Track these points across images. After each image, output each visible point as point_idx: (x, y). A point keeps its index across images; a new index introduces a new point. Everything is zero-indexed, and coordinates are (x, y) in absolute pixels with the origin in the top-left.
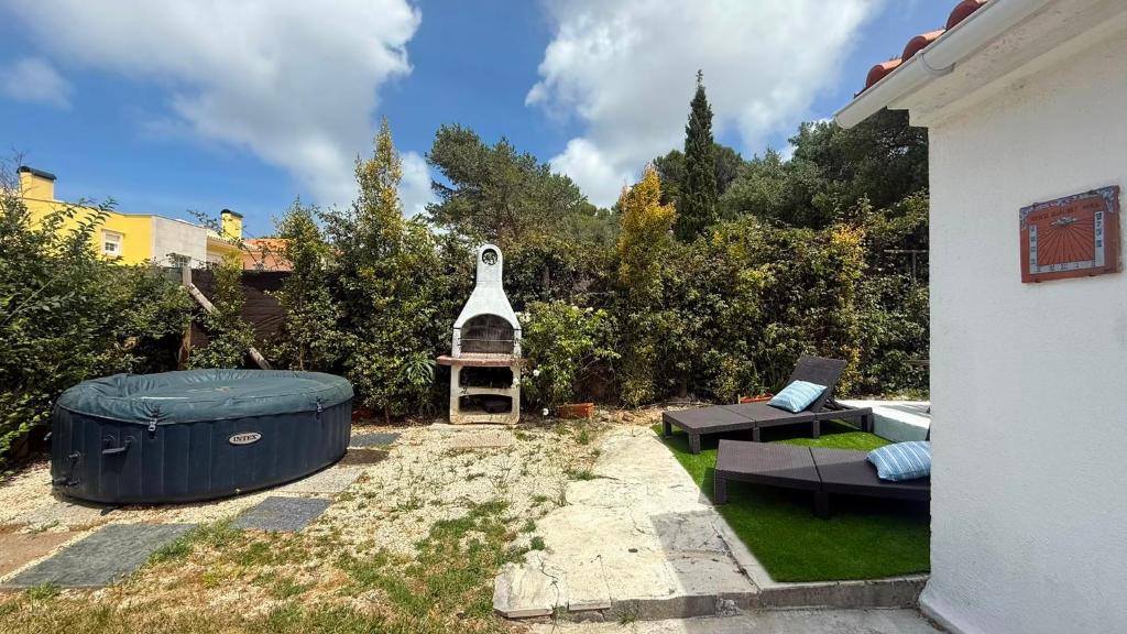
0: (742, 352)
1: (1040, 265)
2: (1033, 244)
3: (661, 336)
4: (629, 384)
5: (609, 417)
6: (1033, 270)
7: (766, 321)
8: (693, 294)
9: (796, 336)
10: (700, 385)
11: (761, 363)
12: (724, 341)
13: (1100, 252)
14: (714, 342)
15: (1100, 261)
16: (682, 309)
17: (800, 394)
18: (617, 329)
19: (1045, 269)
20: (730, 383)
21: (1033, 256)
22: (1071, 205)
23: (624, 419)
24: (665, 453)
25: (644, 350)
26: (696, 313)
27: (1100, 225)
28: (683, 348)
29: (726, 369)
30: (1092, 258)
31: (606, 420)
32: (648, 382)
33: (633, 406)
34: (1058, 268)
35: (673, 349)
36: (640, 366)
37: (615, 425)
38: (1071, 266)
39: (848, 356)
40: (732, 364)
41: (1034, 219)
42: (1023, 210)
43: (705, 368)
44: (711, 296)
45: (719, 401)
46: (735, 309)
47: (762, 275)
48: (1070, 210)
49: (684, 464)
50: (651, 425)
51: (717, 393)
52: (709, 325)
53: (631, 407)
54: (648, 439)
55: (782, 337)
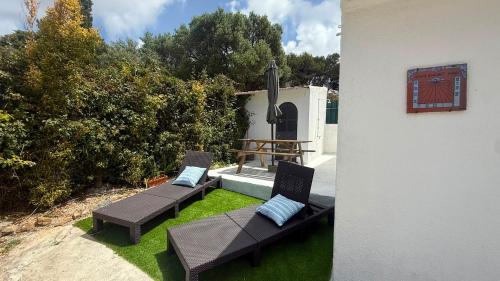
0: (145, 150)
1: (419, 103)
2: (416, 91)
3: (80, 141)
4: (41, 188)
5: (14, 228)
6: (415, 106)
7: (159, 130)
8: (111, 108)
9: (177, 139)
10: (115, 177)
11: (158, 156)
12: (133, 144)
13: (457, 99)
14: (126, 144)
15: (457, 103)
16: (101, 119)
17: (192, 174)
18: (24, 135)
19: (423, 106)
20: (138, 172)
21: (416, 98)
22: (440, 71)
23: (37, 225)
24: (104, 253)
25: (61, 154)
26: (112, 124)
27: (458, 84)
28: (102, 150)
29: (135, 163)
30: (452, 101)
31: (9, 234)
32: (65, 183)
33: (48, 208)
34: (431, 106)
35: (92, 152)
36: (57, 169)
37: (25, 236)
38: (439, 105)
39: (198, 149)
40: (138, 158)
41: (416, 77)
42: (409, 71)
43: (120, 164)
44: (125, 111)
45: (130, 186)
46: (143, 122)
47: (158, 100)
48: (439, 75)
49: (130, 258)
50: (73, 222)
51: (128, 180)
52: (122, 132)
53: (45, 208)
54: (75, 242)
55: (170, 140)
